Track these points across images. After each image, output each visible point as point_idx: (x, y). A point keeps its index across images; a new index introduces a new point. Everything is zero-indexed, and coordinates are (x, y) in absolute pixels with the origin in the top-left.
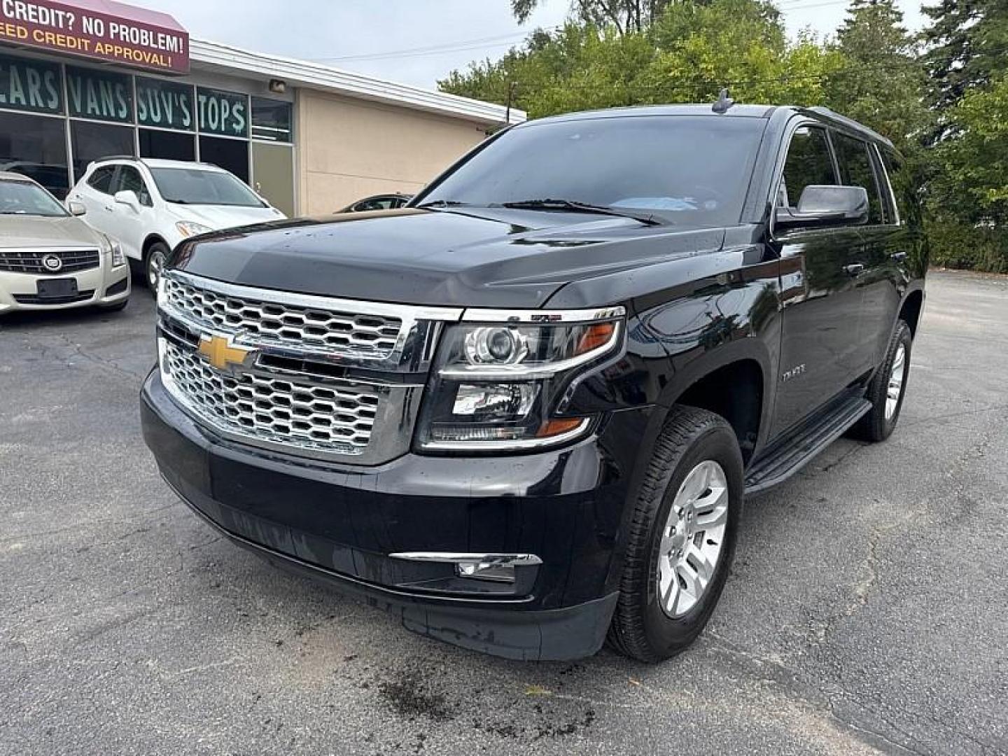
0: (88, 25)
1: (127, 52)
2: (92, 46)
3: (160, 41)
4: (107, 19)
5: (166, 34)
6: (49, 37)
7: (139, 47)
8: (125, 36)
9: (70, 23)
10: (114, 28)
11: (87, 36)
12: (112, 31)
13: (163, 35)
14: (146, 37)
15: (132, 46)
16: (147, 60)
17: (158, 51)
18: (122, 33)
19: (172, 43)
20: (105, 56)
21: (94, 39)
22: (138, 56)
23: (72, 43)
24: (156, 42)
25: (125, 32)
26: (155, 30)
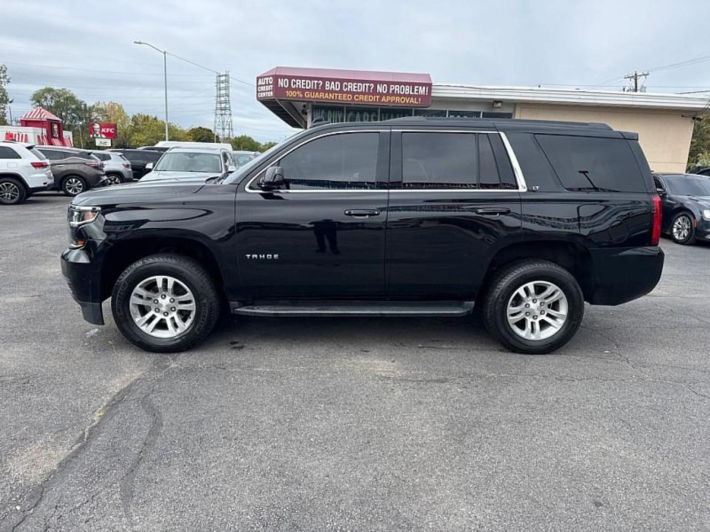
0: (380, 89)
1: (398, 99)
2: (380, 99)
3: (416, 90)
4: (389, 83)
5: (419, 86)
6: (361, 97)
7: (404, 95)
8: (397, 91)
9: (372, 88)
10: (392, 87)
11: (379, 94)
12: (391, 89)
13: (417, 87)
14: (408, 89)
15: (400, 95)
16: (407, 102)
17: (414, 96)
18: (396, 89)
19: (422, 91)
20: (386, 103)
21: (382, 95)
22: (403, 100)
23: (371, 98)
24: (413, 91)
25: (397, 88)
26: (413, 85)
